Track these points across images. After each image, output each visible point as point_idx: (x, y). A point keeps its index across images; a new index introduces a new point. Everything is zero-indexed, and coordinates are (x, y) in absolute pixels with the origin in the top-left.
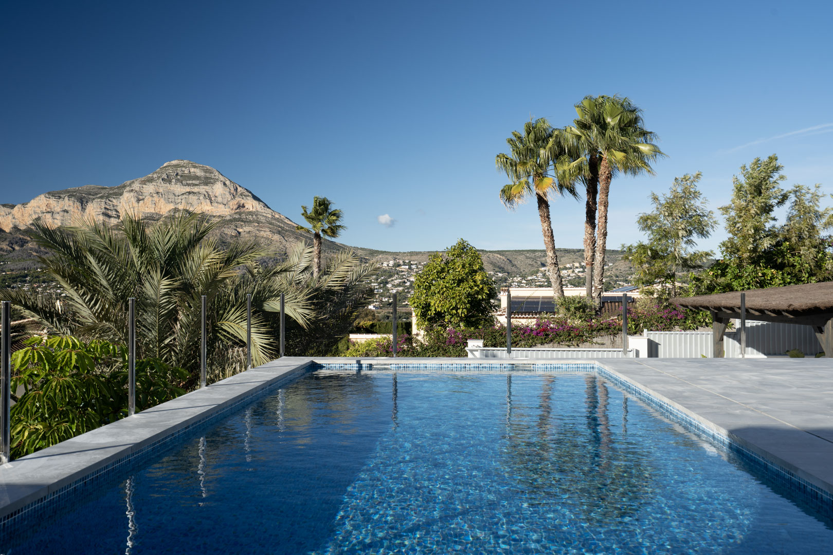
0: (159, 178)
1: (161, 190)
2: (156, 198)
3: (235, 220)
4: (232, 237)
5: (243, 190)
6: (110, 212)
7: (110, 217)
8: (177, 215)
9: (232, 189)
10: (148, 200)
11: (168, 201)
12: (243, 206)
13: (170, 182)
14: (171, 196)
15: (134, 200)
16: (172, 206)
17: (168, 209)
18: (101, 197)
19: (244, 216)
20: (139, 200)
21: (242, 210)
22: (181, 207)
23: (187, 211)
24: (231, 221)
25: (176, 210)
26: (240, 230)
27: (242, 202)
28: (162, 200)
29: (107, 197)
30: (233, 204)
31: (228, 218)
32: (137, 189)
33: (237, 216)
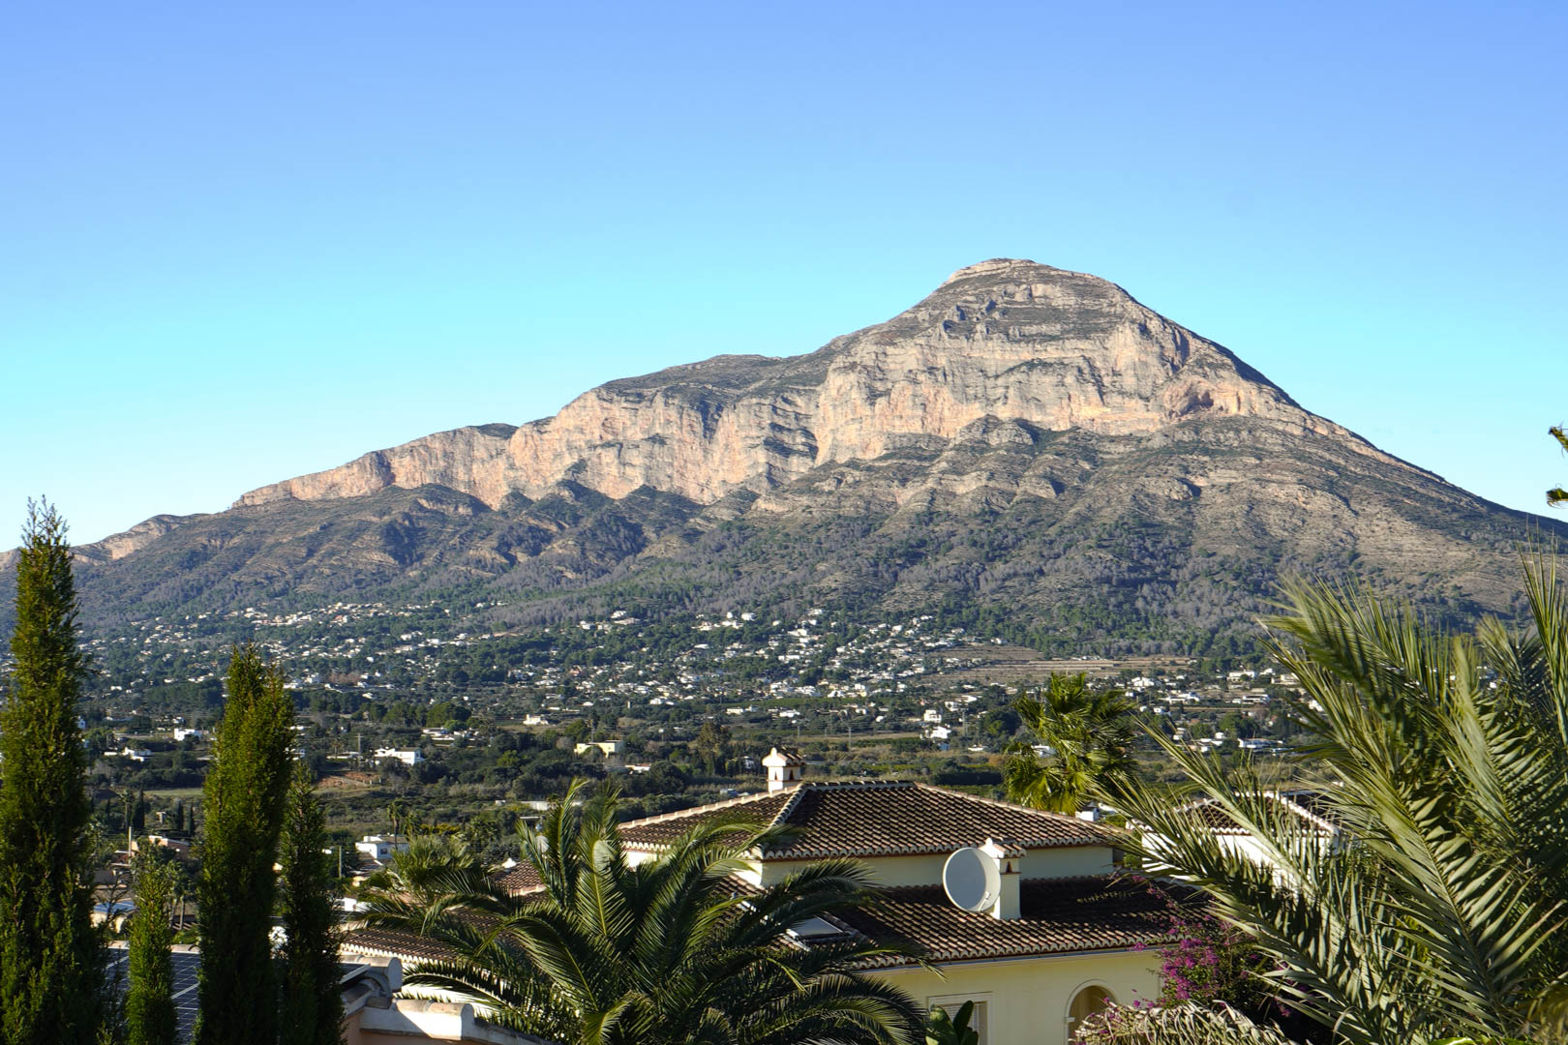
0: (934, 320)
1: (942, 361)
2: (926, 388)
3: (1181, 448)
4: (1171, 504)
5: (1204, 349)
6: (786, 438)
7: (786, 451)
8: (994, 441)
9: (1170, 346)
10: (902, 392)
11: (964, 395)
12: (1209, 403)
13: (969, 333)
14: (974, 378)
15: (857, 396)
16: (976, 411)
17: (965, 419)
18: (761, 393)
19: (1208, 435)
20: (873, 396)
21: (1204, 414)
22: (1004, 413)
23: (1023, 424)
24: (1167, 452)
25: (989, 424)
26: (1200, 482)
27: (1204, 386)
28: (946, 393)
29: (779, 391)
30: (1173, 394)
31: (1158, 442)
32: (869, 361)
33: (1187, 436)
